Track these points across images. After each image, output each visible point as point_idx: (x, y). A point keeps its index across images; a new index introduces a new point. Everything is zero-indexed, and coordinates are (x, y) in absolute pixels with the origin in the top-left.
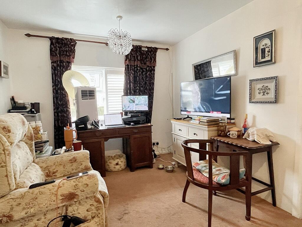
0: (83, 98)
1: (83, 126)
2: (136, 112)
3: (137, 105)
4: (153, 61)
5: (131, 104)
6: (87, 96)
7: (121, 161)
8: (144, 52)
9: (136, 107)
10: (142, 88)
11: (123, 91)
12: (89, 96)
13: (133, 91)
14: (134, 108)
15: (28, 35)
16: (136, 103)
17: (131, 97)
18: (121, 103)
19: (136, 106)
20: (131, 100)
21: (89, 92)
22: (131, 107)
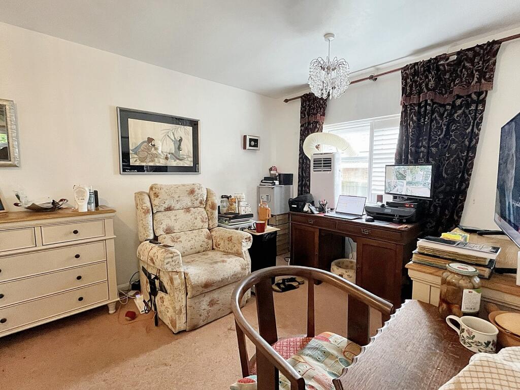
0: (315, 170)
1: (296, 206)
2: (406, 197)
3: (409, 183)
4: (476, 79)
5: (399, 182)
6: (321, 166)
7: (348, 274)
8: (444, 67)
9: (407, 189)
10: (434, 150)
11: (394, 156)
12: (324, 166)
13: (411, 157)
14: (405, 189)
15: (286, 101)
16: (407, 180)
17: (399, 168)
18: (384, 179)
19: (408, 187)
20: (400, 174)
21: (324, 161)
22: (399, 187)
